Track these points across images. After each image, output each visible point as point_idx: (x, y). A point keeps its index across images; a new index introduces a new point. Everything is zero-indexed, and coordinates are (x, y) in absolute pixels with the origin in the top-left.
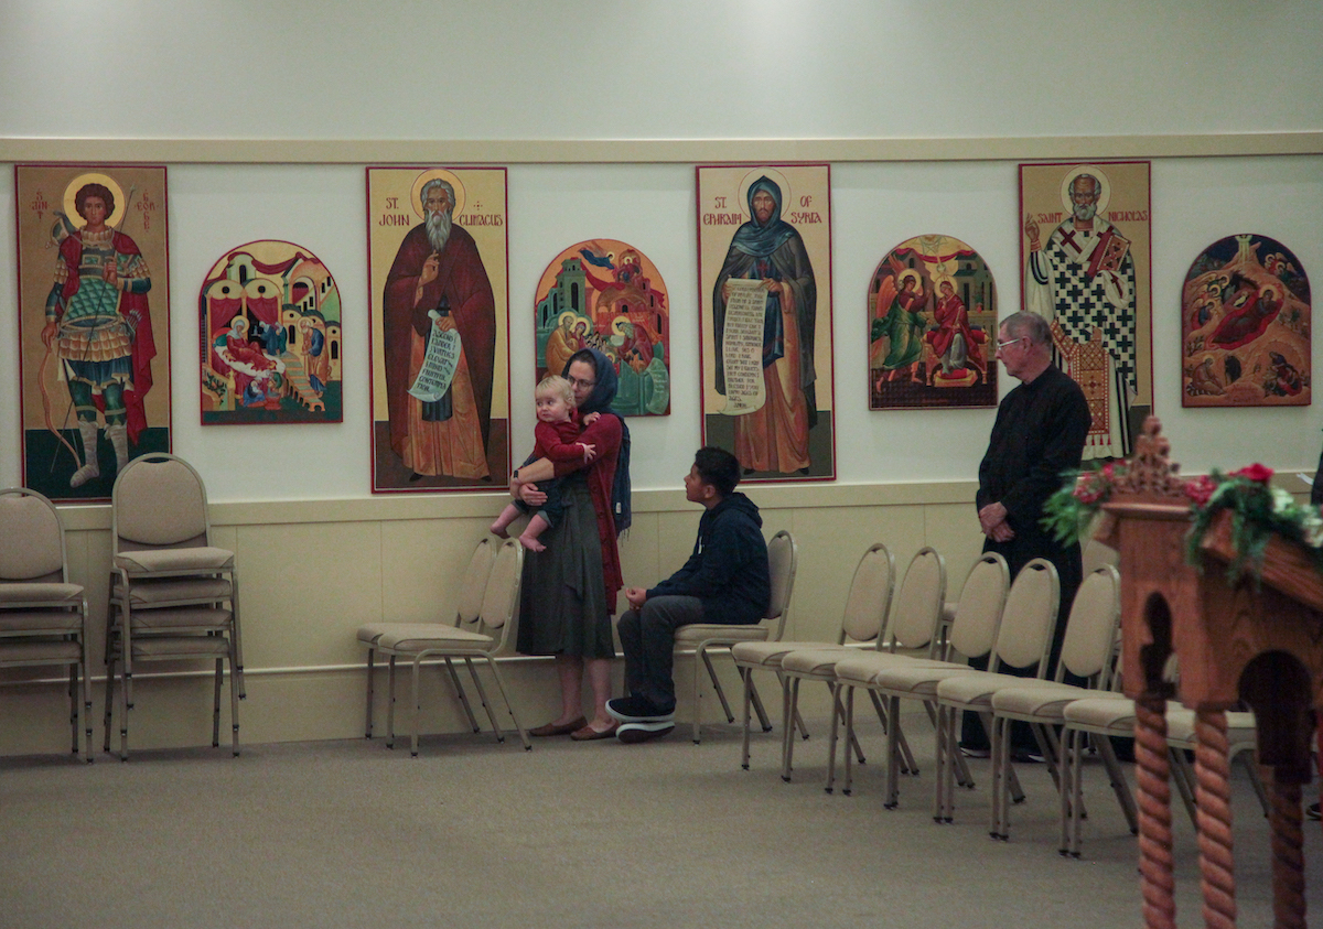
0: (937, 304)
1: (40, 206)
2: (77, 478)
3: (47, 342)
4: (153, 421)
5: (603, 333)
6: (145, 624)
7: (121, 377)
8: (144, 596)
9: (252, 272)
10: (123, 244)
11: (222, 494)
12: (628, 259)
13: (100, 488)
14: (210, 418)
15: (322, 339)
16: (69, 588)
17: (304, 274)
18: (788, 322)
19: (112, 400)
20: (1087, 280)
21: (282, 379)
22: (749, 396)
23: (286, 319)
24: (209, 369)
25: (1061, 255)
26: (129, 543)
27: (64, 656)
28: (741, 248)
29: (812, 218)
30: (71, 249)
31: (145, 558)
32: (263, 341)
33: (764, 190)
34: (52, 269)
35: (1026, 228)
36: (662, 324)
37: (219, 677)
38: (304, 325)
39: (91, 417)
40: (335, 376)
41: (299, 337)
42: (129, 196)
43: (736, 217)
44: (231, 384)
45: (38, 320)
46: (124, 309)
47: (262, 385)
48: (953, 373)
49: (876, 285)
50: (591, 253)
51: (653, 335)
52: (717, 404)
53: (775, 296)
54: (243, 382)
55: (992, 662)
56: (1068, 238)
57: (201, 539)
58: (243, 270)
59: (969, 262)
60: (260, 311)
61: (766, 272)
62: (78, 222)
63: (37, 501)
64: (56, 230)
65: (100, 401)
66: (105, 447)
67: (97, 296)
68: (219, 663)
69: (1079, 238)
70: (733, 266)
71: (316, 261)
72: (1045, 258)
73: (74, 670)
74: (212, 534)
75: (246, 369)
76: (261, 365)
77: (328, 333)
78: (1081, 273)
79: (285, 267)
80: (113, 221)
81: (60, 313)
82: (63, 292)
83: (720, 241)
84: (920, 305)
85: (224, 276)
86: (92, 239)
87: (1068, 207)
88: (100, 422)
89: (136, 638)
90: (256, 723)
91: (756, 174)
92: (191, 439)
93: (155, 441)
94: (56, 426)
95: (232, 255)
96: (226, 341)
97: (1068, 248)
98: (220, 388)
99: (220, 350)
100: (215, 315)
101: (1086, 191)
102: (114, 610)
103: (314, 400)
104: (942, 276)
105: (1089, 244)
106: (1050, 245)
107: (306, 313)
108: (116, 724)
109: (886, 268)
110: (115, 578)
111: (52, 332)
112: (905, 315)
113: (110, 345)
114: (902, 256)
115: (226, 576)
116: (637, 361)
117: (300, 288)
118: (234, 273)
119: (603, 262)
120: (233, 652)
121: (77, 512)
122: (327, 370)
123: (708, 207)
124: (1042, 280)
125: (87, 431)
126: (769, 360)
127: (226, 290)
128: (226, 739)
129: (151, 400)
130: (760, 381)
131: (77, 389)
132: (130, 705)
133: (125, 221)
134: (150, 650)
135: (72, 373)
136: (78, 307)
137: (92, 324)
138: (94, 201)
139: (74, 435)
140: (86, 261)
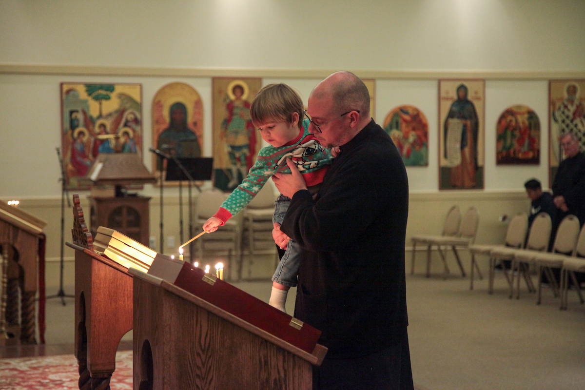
0: (520, 129)
1: (220, 92)
2: (231, 185)
3: (221, 138)
5: (406, 137)
6: (258, 235)
7: (246, 151)
8: (258, 226)
10: (247, 105)
12: (415, 113)
18: (469, 135)
20: (572, 121)
22: (456, 160)
25: (563, 113)
26: (250, 208)
27: (230, 245)
28: (455, 109)
29: (478, 99)
30: (230, 107)
31: (257, 213)
33: (462, 89)
34: (223, 113)
35: (551, 103)
36: (426, 134)
39: (235, 164)
42: (250, 88)
43: (451, 99)
45: (219, 131)
46: (248, 127)
48: (526, 153)
49: (500, 122)
50: (403, 110)
51: (423, 138)
52: (445, 163)
53: (465, 126)
55: (574, 253)
56: (566, 107)
59: (532, 115)
61: (462, 117)
62: (232, 97)
64: (225, 100)
65: (239, 159)
66: (239, 174)
67: (238, 123)
69: (570, 107)
70: (451, 115)
72: (558, 114)
73: (230, 250)
78: (570, 119)
80: (244, 97)
81: (226, 128)
82: (227, 121)
83: (447, 106)
84: (514, 129)
86: (237, 103)
87: (566, 95)
88: (238, 165)
89: (255, 240)
91: (458, 84)
94: (224, 167)
97: (566, 111)
101: (572, 90)
102: (245, 230)
104: (522, 119)
105: (572, 109)
106: (559, 109)
109: (503, 116)
110: (246, 220)
111: (224, 135)
112: (509, 133)
113: (242, 140)
114: (509, 113)
116: (417, 147)
119: (406, 113)
123: (443, 94)
124: (556, 121)
125: (234, 169)
126: (462, 147)
130: (459, 155)
131: (231, 155)
132: (251, 263)
133: (249, 96)
134: (259, 244)
135: (230, 149)
136: (232, 126)
137: (236, 133)
138: (238, 91)
139: (230, 170)
140: (235, 111)
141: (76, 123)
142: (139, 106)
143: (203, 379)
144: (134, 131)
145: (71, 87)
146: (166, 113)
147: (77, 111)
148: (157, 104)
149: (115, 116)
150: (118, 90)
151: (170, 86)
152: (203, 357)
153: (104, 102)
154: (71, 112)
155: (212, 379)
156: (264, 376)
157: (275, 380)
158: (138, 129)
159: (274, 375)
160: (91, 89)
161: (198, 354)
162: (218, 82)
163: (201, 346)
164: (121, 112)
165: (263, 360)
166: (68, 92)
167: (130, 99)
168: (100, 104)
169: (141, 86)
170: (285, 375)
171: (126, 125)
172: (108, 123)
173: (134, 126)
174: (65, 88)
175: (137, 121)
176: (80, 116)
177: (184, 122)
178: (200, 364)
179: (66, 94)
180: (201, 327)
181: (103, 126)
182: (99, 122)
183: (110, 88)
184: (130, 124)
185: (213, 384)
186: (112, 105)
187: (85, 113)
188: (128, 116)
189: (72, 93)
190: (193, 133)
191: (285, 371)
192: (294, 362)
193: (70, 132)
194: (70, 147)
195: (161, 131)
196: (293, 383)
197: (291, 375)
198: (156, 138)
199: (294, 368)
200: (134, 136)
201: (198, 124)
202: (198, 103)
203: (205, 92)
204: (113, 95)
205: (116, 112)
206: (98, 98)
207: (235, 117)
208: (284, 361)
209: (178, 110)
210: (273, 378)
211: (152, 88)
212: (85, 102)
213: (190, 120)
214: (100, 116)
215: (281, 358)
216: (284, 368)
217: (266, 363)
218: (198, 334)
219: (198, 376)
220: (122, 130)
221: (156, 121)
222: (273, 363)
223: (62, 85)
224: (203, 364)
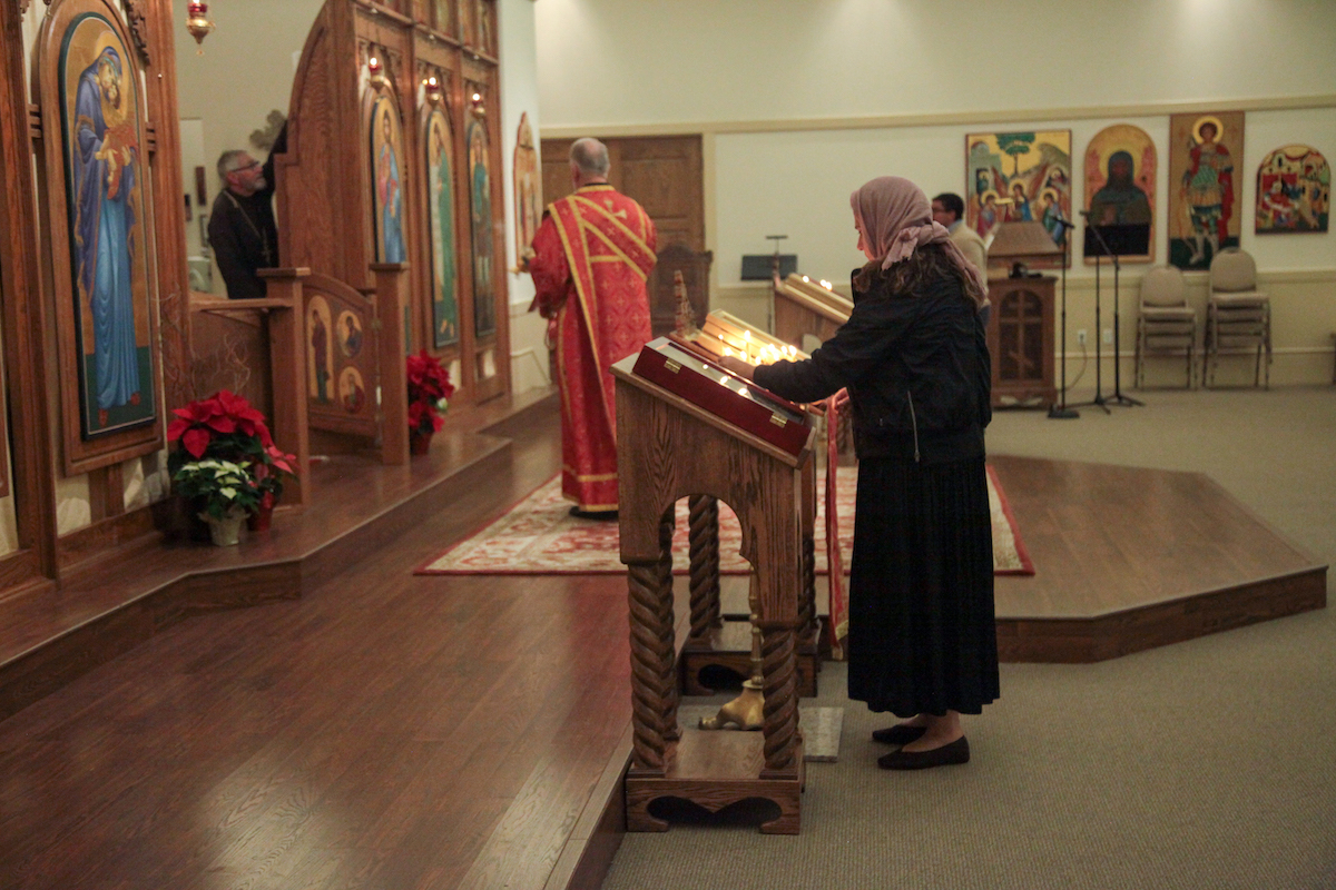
1: (1182, 134)
2: (1194, 260)
3: (1181, 197)
4: (1231, 233)
6: (1223, 328)
7: (1218, 214)
8: (1224, 315)
9: (1284, 161)
10: (1221, 150)
11: (1264, 268)
13: (1204, 264)
14: (1259, 231)
15: (1319, 192)
16: (1188, 310)
17: (1313, 161)
19: (1212, 223)
21: (1297, 212)
23: (1300, 183)
24: (1260, 207)
26: (1217, 290)
27: (1185, 341)
30: (1196, 154)
31: (1225, 297)
32: (1288, 194)
34: (1185, 162)
37: (1259, 354)
38: (1309, 186)
39: (1201, 231)
40: (1325, 209)
41: (1307, 192)
42: (1225, 126)
44: (1271, 215)
46: (1220, 181)
47: (1287, 215)
54: (1277, 214)
57: (1253, 288)
58: (1280, 161)
60: (1288, 179)
62: (1199, 140)
63: (1175, 272)
64: (1188, 144)
65: (1207, 225)
66: (1207, 246)
67: (1207, 175)
68: (1259, 348)
71: (1318, 154)
73: (1189, 348)
74: (1258, 286)
75: (1279, 207)
76: (1286, 205)
77: (1323, 190)
79: (1302, 158)
80: (1217, 139)
81: (1188, 184)
82: (1191, 173)
85: (1271, 163)
86: (1205, 148)
88: (1206, 233)
90: (1277, 375)
92: (1250, 242)
93: (1231, 242)
94: (1184, 235)
95: (1275, 153)
96: (1270, 194)
98: (1265, 217)
99: (1267, 199)
100: (1264, 182)
102: (1209, 321)
103: (1313, 222)
107: (1311, 179)
108: (1208, 374)
110: (1210, 307)
111: (1185, 192)
113: (1212, 198)
115: (1265, 306)
117: (1309, 168)
118: (1276, 162)
120: (1267, 341)
121: (1193, 276)
122: (1321, 207)
125: (1199, 239)
127: (1271, 170)
128: (1262, 382)
129: (1231, 224)
131: (1196, 219)
132: (1215, 365)
133: (1222, 139)
134: (1226, 340)
135: (1193, 211)
136: (1197, 181)
137: (1204, 188)
138: (1208, 130)
139: (1193, 241)
140: (1202, 159)
141: (984, 184)
142: (1067, 159)
143: (663, 478)
144: (1059, 192)
145: (979, 138)
146: (1103, 167)
147: (986, 170)
148: (1092, 156)
149: (1034, 173)
150: (1040, 139)
151: (1111, 130)
152: (662, 454)
153: (1020, 156)
154: (978, 171)
155: (673, 480)
156: (734, 478)
157: (748, 484)
158: (1065, 189)
159: (747, 478)
160: (1004, 140)
161: (657, 450)
162: (1179, 122)
163: (659, 440)
164: (1042, 168)
165: (733, 460)
166: (975, 145)
167: (1056, 150)
168: (1016, 159)
169: (1070, 132)
170: (761, 479)
171: (1048, 185)
172: (1026, 183)
173: (1059, 185)
174: (971, 141)
175: (1064, 179)
176: (990, 176)
177: (1129, 177)
178: (660, 463)
179: (973, 148)
180: (659, 420)
181: (1019, 187)
182: (1012, 183)
183: (1029, 137)
184: (1053, 183)
185: (674, 484)
186: (1030, 160)
187: (995, 171)
188: (1052, 172)
189: (979, 147)
190: (1141, 192)
191: (760, 474)
192: (772, 465)
193: (976, 197)
194: (976, 216)
195: (1096, 190)
196: (771, 488)
197: (768, 478)
198: (1089, 199)
199: (771, 470)
200: (1060, 198)
201: (1149, 178)
202: (1149, 151)
203: (1160, 136)
204: (1033, 147)
205: (1037, 168)
206: (1012, 152)
207: (1201, 167)
208: (759, 462)
209: (1121, 161)
210: (745, 482)
211: (1085, 133)
212: (996, 157)
213: (1137, 174)
214: (1016, 174)
215: (755, 459)
216: (758, 469)
217: (737, 464)
218: (656, 428)
219: (656, 475)
220: (1043, 191)
221: (1090, 178)
222: (745, 466)
223: (967, 137)
224: (663, 462)
